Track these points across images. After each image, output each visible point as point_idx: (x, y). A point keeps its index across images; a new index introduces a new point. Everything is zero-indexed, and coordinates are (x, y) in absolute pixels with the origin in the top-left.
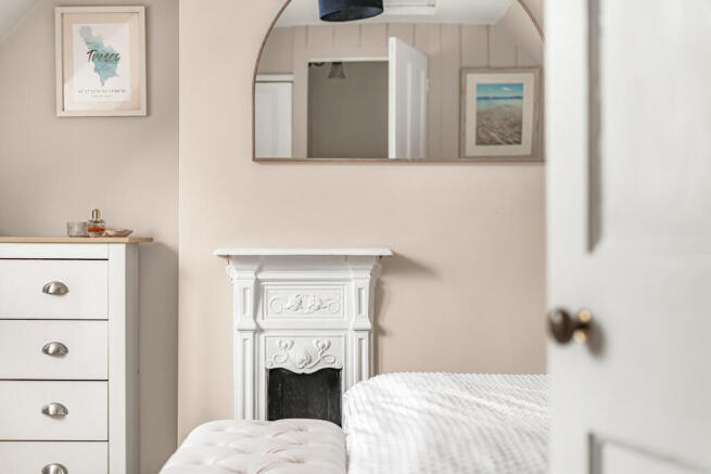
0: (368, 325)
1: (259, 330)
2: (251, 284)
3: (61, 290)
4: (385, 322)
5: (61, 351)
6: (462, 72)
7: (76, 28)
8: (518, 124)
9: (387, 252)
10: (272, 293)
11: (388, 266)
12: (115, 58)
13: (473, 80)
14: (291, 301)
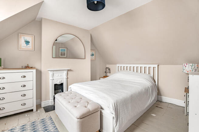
0: (66, 77)
1: (53, 79)
2: (52, 74)
3: (24, 77)
4: (68, 77)
5: (24, 86)
6: (59, 48)
7: (22, 37)
8: (65, 54)
9: (69, 69)
10: (55, 75)
11: (68, 70)
12: (29, 42)
13: (60, 49)
14: (57, 75)
